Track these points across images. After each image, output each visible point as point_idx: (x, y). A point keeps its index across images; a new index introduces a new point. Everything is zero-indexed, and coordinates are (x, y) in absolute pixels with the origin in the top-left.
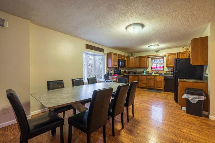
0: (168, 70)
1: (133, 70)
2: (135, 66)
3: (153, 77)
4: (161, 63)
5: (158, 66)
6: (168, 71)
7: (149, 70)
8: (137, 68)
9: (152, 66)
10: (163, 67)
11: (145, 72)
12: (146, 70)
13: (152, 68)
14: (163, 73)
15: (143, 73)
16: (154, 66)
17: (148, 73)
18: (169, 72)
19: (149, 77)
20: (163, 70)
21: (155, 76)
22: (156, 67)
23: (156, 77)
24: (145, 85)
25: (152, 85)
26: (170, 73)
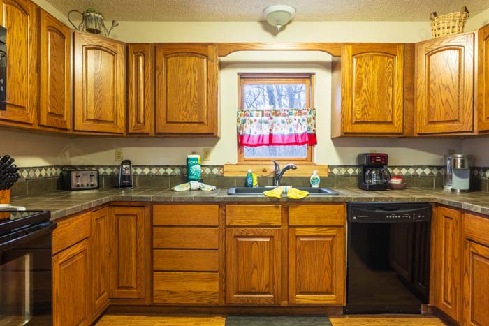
0: (341, 155)
1: (105, 160)
2: (121, 123)
3: (273, 215)
4: (300, 113)
5: (281, 131)
6: (337, 162)
7: (223, 154)
8: (136, 136)
9: (247, 132)
10: (311, 139)
11: (196, 169)
12: (206, 155)
13: (242, 141)
14: (315, 175)
15: (185, 178)
16: (252, 130)
17: (221, 181)
18: (343, 171)
19: (238, 216)
20: (310, 158)
21: (286, 204)
22: (271, 136)
23: (293, 213)
24: (207, 288)
25: (261, 277)
26: (347, 175)
